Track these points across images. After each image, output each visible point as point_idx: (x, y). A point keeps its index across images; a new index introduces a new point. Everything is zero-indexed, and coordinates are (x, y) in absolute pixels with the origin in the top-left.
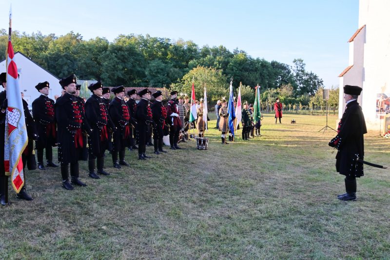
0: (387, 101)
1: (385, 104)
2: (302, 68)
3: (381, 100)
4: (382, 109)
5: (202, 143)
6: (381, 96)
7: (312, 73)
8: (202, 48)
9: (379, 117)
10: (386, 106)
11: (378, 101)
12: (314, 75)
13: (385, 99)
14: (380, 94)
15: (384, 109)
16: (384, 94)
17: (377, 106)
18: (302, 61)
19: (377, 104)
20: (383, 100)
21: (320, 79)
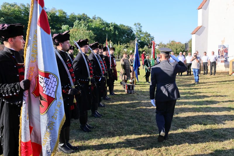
0: (225, 50)
1: (224, 52)
2: (140, 29)
3: (221, 49)
4: (222, 56)
5: (131, 88)
6: (222, 47)
7: (147, 32)
8: (70, 15)
9: (220, 61)
10: (225, 53)
11: (219, 50)
12: (148, 33)
13: (224, 49)
14: (221, 46)
15: (224, 56)
16: (223, 45)
17: (219, 54)
18: (140, 24)
19: (219, 52)
20: (223, 50)
21: (152, 36)
